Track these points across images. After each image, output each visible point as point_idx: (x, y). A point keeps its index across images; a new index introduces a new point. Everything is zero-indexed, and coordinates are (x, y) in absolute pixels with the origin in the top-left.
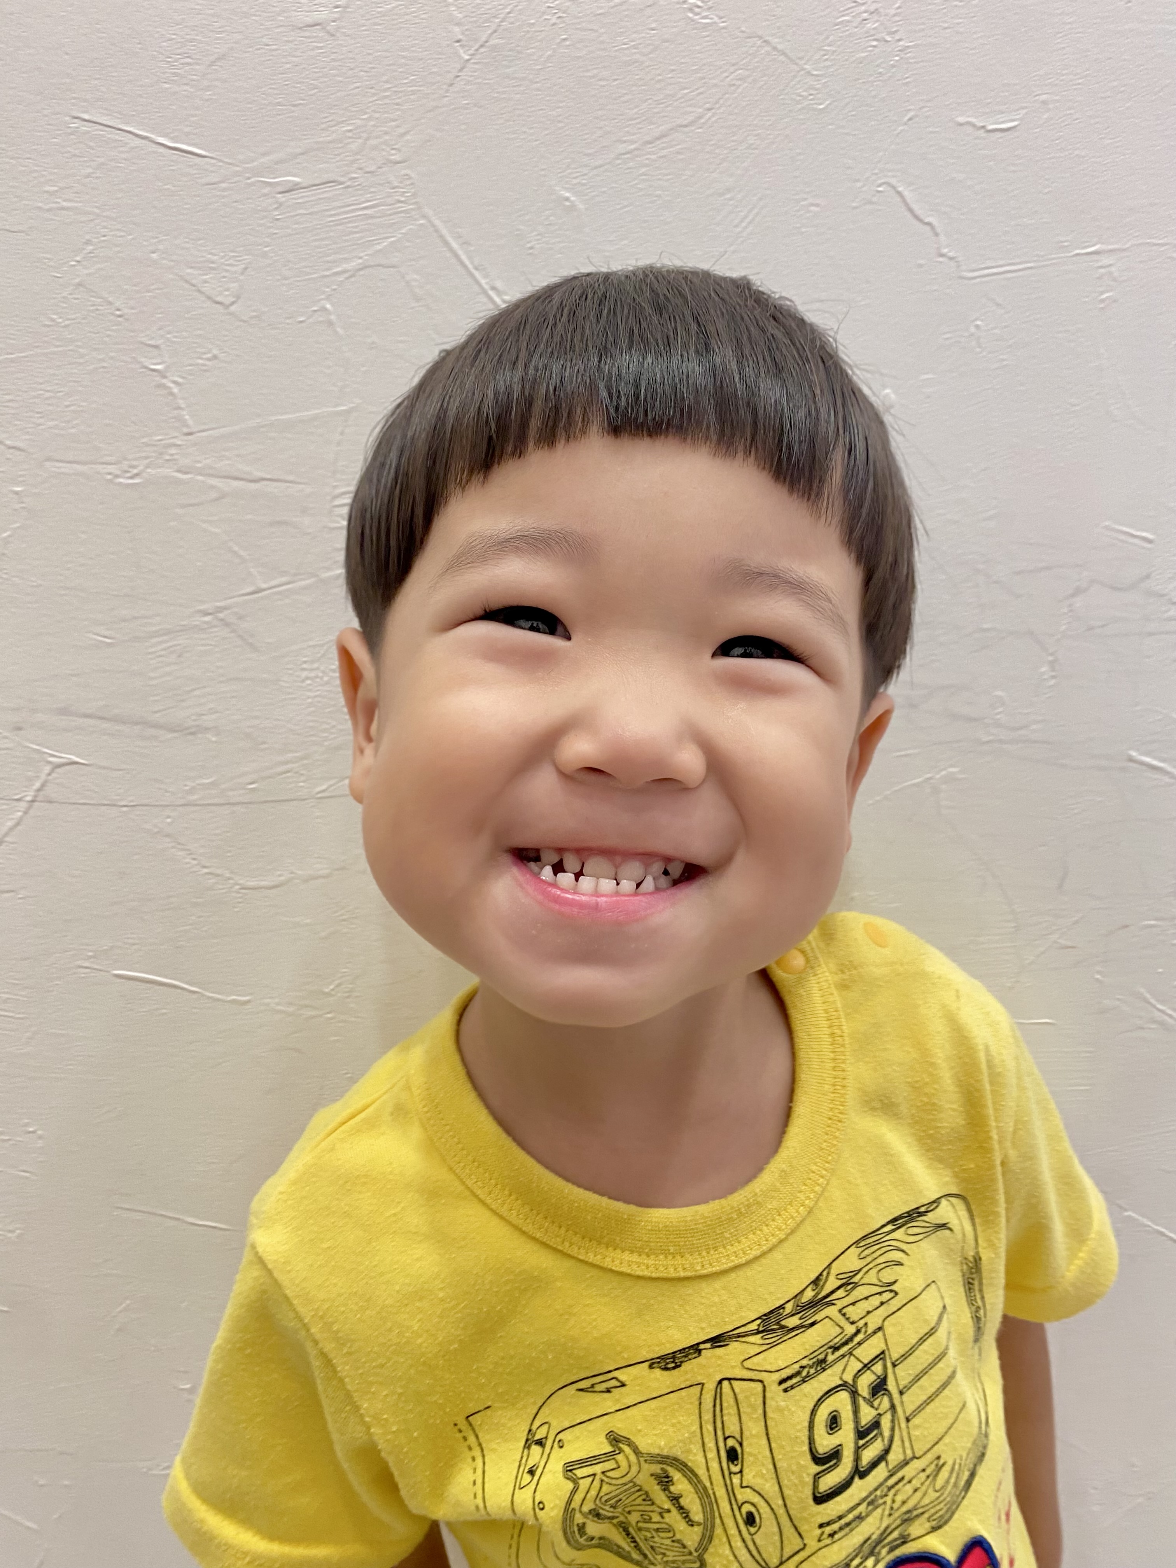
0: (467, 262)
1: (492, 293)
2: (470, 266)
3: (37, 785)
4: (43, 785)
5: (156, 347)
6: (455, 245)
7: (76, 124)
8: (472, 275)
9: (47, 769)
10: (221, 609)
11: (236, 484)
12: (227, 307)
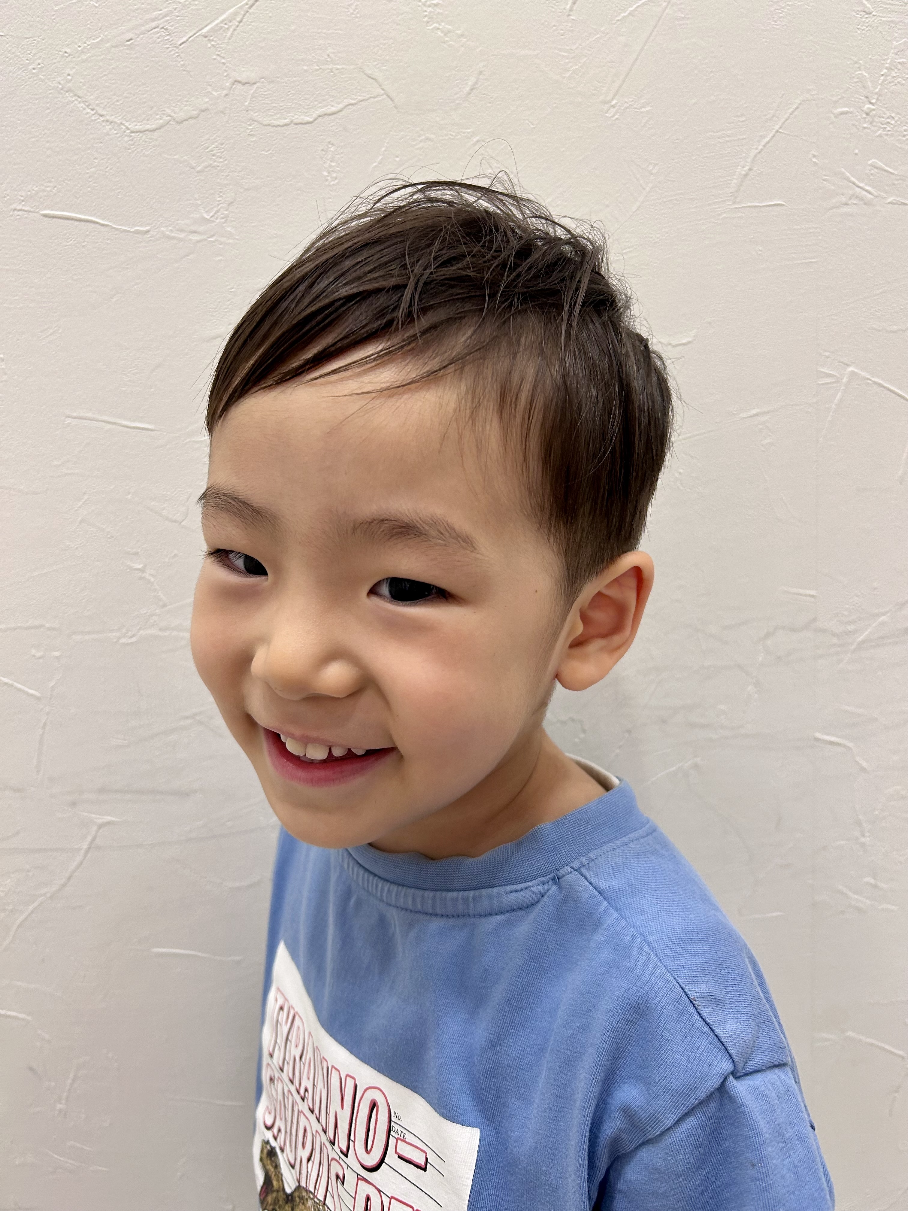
3: (89, 838)
4: (94, 839)
5: (136, 554)
7: (68, 421)
9: (95, 828)
12: (181, 523)
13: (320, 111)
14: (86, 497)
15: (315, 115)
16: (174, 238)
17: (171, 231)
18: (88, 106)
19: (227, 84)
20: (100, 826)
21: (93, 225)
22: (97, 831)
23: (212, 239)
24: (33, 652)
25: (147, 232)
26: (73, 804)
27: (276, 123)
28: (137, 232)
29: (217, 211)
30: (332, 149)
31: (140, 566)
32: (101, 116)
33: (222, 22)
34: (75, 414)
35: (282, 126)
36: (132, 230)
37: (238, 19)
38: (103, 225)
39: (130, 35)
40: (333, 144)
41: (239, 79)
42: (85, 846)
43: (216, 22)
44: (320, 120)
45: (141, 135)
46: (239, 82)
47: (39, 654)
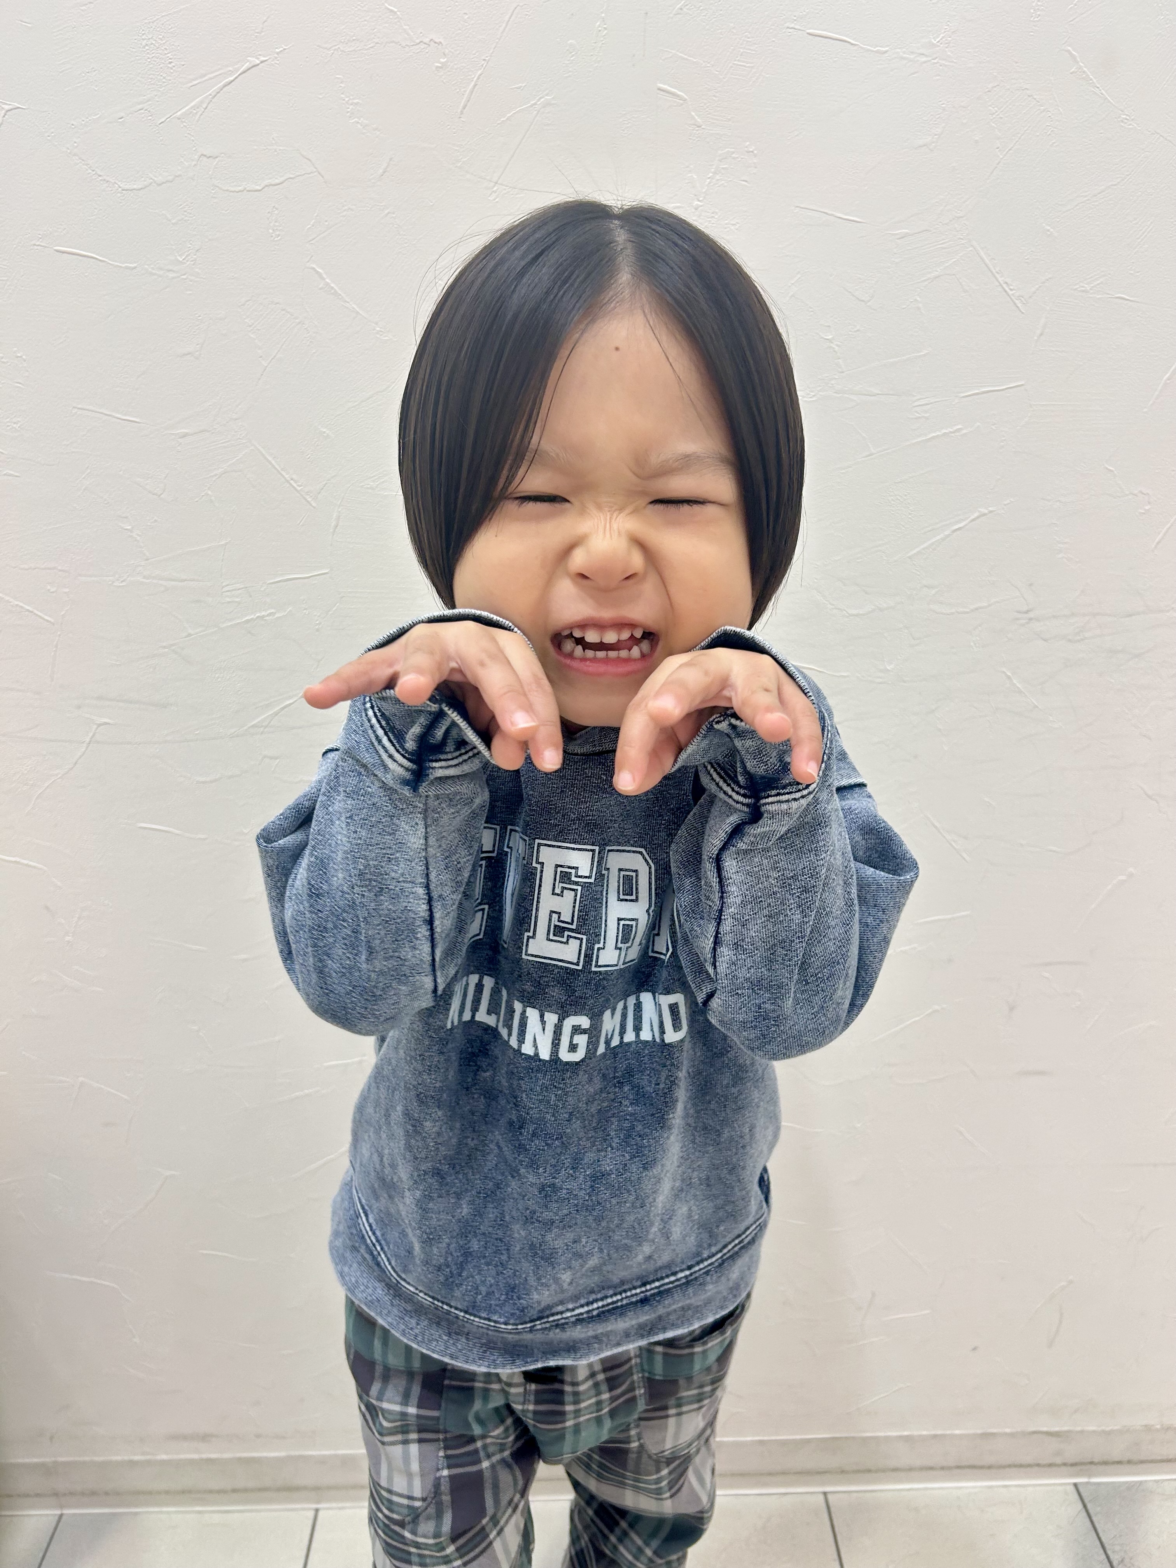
0: (277, 467)
1: (292, 482)
2: (279, 469)
3: (91, 734)
4: (94, 735)
5: (126, 517)
6: (270, 459)
7: (75, 411)
8: (281, 474)
9: (95, 727)
10: (172, 645)
11: (173, 583)
12: (159, 496)
13: (267, 182)
14: (89, 471)
15: (263, 185)
16: (155, 274)
17: (153, 268)
18: (90, 168)
19: (196, 157)
20: (99, 725)
21: (94, 260)
22: (97, 729)
23: (184, 277)
24: (49, 587)
25: (135, 268)
26: (79, 707)
27: (232, 189)
28: (127, 268)
29: (187, 256)
30: (276, 212)
31: (129, 527)
32: (100, 176)
33: (192, 108)
34: (80, 406)
35: (238, 192)
36: (123, 266)
37: (204, 107)
38: (100, 260)
39: (122, 114)
40: (277, 209)
41: (205, 153)
42: (88, 740)
43: (187, 108)
44: (266, 188)
45: (130, 192)
46: (205, 156)
47: (52, 590)
